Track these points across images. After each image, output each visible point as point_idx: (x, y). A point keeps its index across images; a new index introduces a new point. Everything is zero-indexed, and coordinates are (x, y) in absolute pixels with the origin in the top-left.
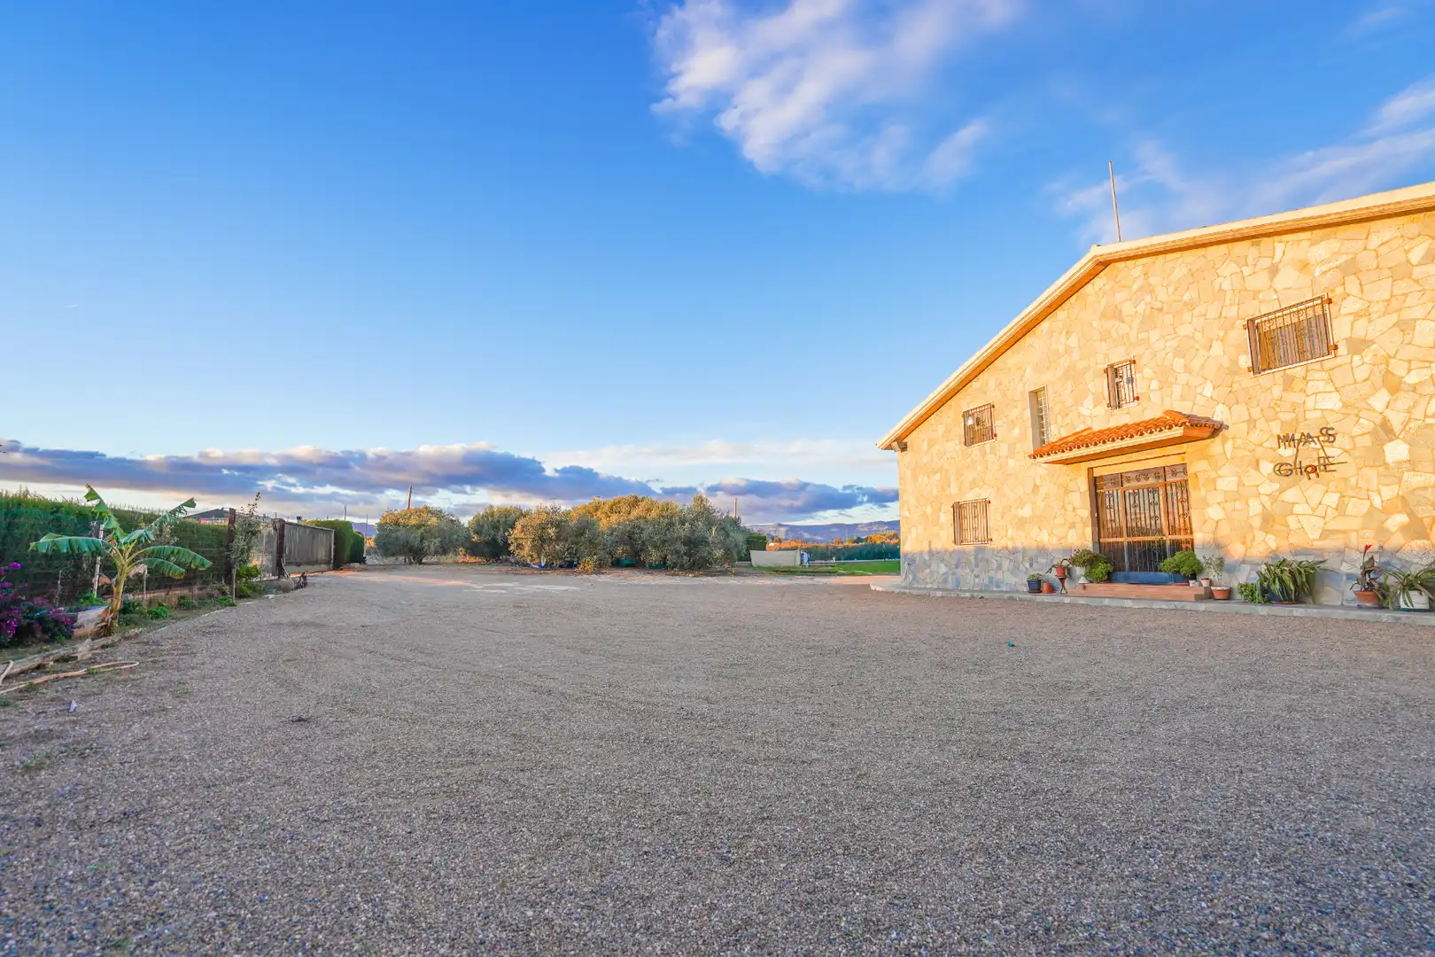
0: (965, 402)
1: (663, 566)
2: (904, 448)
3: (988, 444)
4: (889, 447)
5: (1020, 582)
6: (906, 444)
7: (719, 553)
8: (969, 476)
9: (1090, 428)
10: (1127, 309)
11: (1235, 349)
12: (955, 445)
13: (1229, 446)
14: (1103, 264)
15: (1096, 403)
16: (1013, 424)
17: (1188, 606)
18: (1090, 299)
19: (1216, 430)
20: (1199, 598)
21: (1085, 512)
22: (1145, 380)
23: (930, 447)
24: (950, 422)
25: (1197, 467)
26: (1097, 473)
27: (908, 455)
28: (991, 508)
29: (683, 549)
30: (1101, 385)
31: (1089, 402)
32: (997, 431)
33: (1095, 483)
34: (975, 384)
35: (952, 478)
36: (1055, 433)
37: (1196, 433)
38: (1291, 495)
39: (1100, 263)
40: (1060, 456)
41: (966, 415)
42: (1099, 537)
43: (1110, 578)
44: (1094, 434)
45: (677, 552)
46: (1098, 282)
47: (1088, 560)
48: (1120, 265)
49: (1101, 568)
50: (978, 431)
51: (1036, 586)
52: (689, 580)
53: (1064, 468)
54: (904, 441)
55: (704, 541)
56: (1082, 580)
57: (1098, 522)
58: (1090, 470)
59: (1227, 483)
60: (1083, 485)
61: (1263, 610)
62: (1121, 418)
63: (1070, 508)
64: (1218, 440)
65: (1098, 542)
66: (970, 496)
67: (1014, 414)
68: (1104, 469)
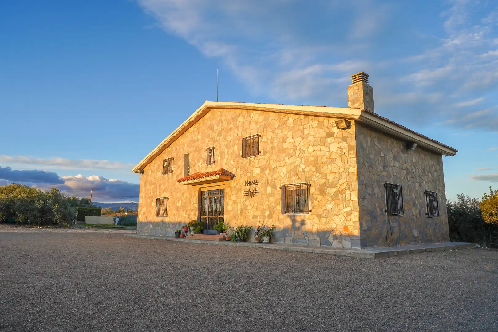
0: (165, 156)
1: (25, 223)
2: (143, 172)
3: (170, 174)
4: (137, 172)
5: (172, 232)
6: (144, 171)
7: (58, 217)
8: (163, 187)
9: (201, 172)
10: (215, 128)
11: (237, 149)
12: (160, 173)
13: (235, 183)
14: (209, 109)
15: (203, 162)
16: (179, 167)
17: (217, 243)
18: (206, 121)
19: (232, 177)
20: (220, 240)
21: (196, 206)
22: (217, 157)
23: (152, 173)
24: (158, 163)
25: (227, 190)
26: (203, 190)
27: (144, 176)
28: (169, 201)
29: (38, 214)
30: (204, 155)
31: (201, 162)
32: (174, 169)
33: (201, 194)
34: (169, 149)
35: (158, 187)
36: (191, 172)
37: (224, 177)
38: (247, 203)
39: (208, 108)
40: (186, 182)
41: (165, 161)
42: (201, 215)
43: (202, 232)
44: (202, 174)
45: (34, 216)
46: (209, 115)
47: (194, 224)
48: (215, 110)
49: (199, 227)
50: (167, 169)
51: (178, 235)
53: (190, 186)
54: (143, 170)
55: (50, 210)
56: (192, 233)
57: (201, 210)
58: (200, 188)
59: (233, 197)
60: (196, 194)
61: (238, 244)
62: (210, 169)
63: (192, 203)
64: (233, 181)
65: (200, 218)
66: (163, 196)
67: (179, 163)
68: (206, 188)
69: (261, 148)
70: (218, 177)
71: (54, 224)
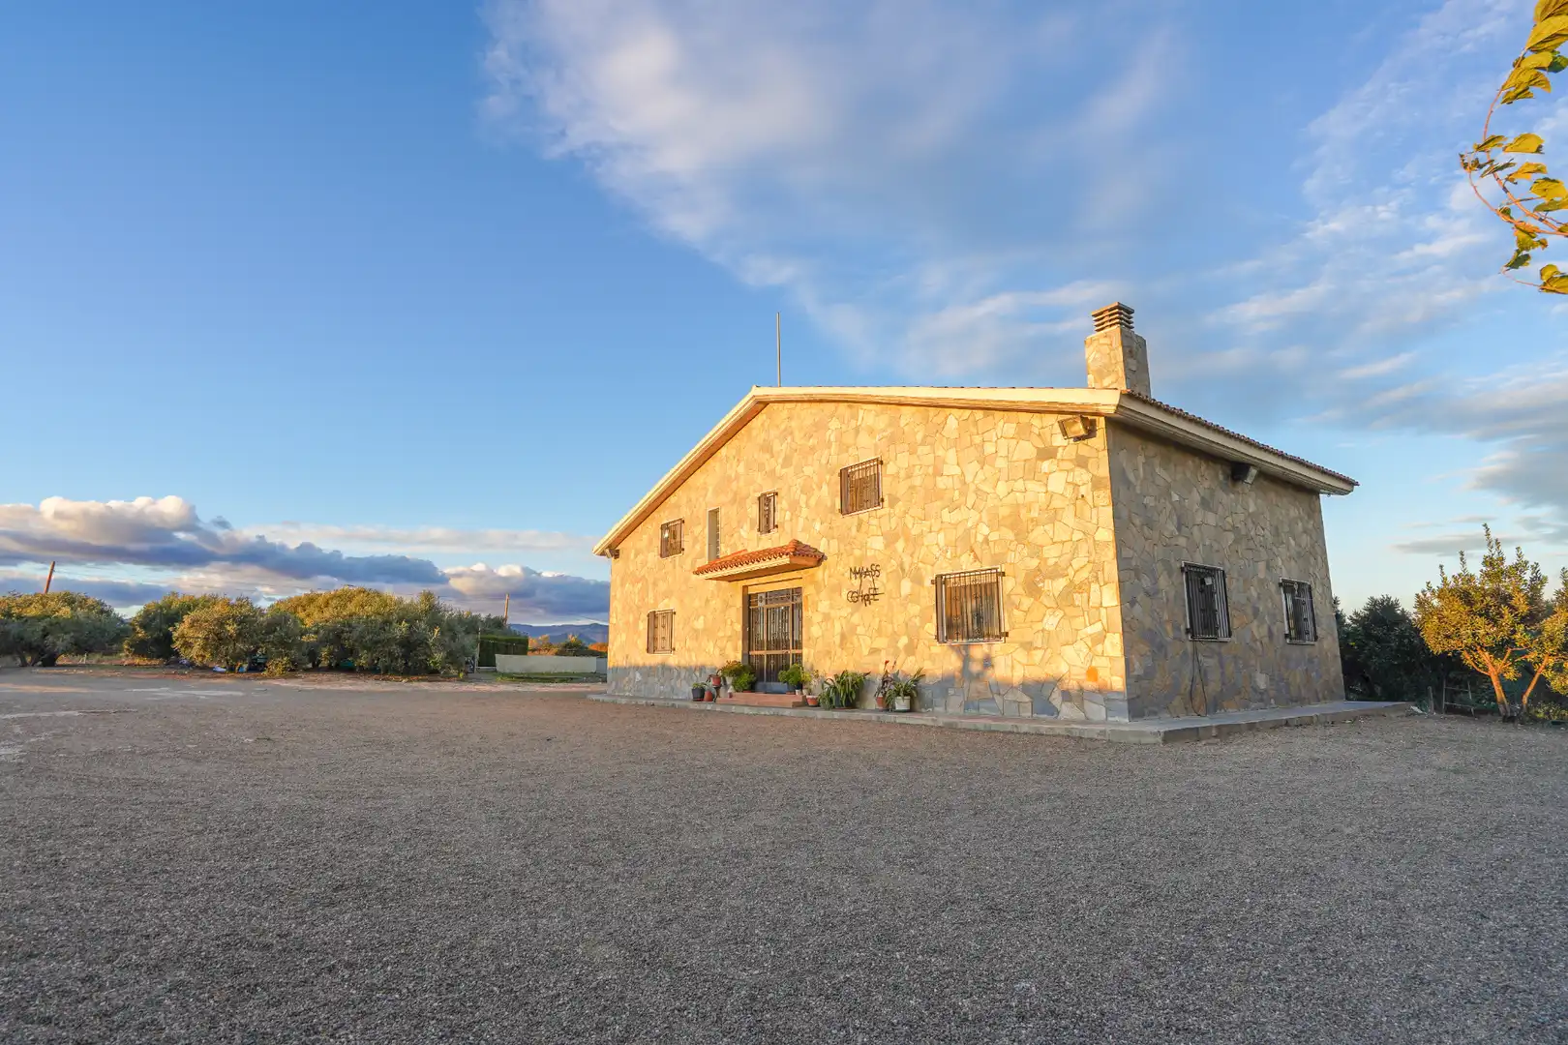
0: (664, 516)
1: (372, 671)
2: (616, 554)
3: (677, 557)
4: (603, 554)
5: (687, 690)
6: (618, 551)
7: (439, 656)
8: (662, 587)
9: (746, 550)
10: (776, 447)
11: (829, 493)
12: (653, 556)
13: (827, 572)
14: (762, 404)
15: (752, 528)
16: (696, 540)
17: (787, 712)
18: (754, 433)
19: (820, 559)
20: (796, 705)
21: (739, 627)
22: (782, 514)
23: (636, 556)
24: (649, 535)
25: (808, 591)
26: (752, 591)
27: (620, 562)
28: (675, 617)
29: (397, 650)
30: (753, 511)
31: (746, 527)
32: (685, 545)
33: (749, 600)
34: (673, 499)
35: (651, 587)
36: (725, 551)
37: (803, 561)
38: (856, 619)
39: (759, 402)
40: (720, 573)
41: (665, 527)
42: (749, 650)
43: (752, 687)
44: (748, 554)
45: (390, 654)
46: (762, 417)
47: (736, 671)
48: (775, 406)
49: (746, 677)
50: (671, 546)
51: (700, 694)
52: (403, 685)
53: (724, 584)
54: (617, 549)
55: (423, 642)
56: (731, 690)
57: (749, 636)
58: (745, 588)
59: (824, 606)
60: (738, 602)
61: (837, 714)
62: (768, 542)
63: (729, 622)
64: (821, 567)
65: (747, 656)
66: (661, 607)
67: (697, 530)
68: (759, 586)
69: (885, 489)
70: (785, 560)
71: (431, 673)
